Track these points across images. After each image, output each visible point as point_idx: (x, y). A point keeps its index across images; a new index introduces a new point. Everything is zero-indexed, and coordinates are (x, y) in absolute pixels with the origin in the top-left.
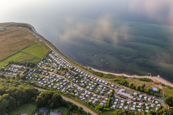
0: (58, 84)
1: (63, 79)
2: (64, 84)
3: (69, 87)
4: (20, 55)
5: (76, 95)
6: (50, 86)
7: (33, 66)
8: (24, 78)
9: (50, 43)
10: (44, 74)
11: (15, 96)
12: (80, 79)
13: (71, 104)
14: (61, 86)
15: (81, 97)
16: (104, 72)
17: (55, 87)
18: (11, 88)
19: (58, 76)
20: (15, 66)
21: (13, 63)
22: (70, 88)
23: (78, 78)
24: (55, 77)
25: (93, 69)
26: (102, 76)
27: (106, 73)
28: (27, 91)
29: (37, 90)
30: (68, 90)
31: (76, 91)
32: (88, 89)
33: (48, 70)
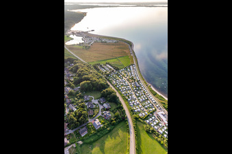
0: (123, 87)
1: (129, 85)
2: (127, 89)
3: (128, 92)
4: (115, 60)
5: (129, 99)
6: (118, 86)
7: (117, 69)
8: (108, 75)
9: (136, 59)
10: (120, 77)
11: (93, 84)
12: (138, 90)
14: (124, 89)
15: (131, 102)
16: (158, 93)
17: (120, 88)
18: (94, 79)
19: (127, 82)
20: (108, 66)
21: (109, 64)
23: (138, 88)
24: (125, 82)
25: (152, 87)
26: (155, 94)
27: (160, 94)
28: (101, 84)
29: (109, 86)
30: (126, 94)
31: (130, 97)
32: (139, 100)
33: (123, 75)
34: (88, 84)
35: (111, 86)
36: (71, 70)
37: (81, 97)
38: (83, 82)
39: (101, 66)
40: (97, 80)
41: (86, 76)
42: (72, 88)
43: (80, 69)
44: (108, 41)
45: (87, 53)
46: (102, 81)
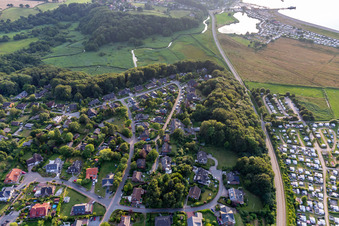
0: (301, 170)
1: (320, 172)
2: (311, 178)
3: (311, 188)
4: (315, 93)
5: (303, 208)
6: (289, 161)
7: (309, 119)
8: (276, 125)
10: (306, 141)
11: (227, 134)
13: (272, 207)
14: (303, 177)
15: (303, 218)
17: (292, 168)
18: (236, 122)
19: (320, 161)
20: (289, 102)
21: (292, 97)
22: (310, 192)
24: (313, 158)
30: (301, 190)
31: (310, 203)
33: (319, 140)
34: (218, 129)
35: (271, 153)
36: (201, 88)
37: (193, 151)
38: (208, 122)
39: (270, 97)
40: (241, 128)
41: (221, 110)
42: (186, 125)
43: (218, 91)
44: (318, 40)
45: (253, 59)
46: (251, 135)
